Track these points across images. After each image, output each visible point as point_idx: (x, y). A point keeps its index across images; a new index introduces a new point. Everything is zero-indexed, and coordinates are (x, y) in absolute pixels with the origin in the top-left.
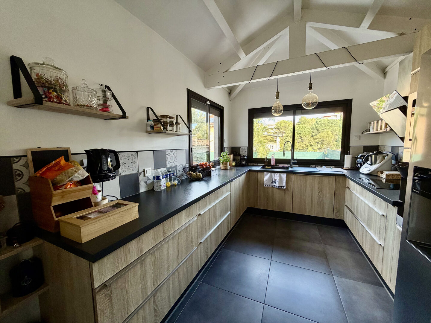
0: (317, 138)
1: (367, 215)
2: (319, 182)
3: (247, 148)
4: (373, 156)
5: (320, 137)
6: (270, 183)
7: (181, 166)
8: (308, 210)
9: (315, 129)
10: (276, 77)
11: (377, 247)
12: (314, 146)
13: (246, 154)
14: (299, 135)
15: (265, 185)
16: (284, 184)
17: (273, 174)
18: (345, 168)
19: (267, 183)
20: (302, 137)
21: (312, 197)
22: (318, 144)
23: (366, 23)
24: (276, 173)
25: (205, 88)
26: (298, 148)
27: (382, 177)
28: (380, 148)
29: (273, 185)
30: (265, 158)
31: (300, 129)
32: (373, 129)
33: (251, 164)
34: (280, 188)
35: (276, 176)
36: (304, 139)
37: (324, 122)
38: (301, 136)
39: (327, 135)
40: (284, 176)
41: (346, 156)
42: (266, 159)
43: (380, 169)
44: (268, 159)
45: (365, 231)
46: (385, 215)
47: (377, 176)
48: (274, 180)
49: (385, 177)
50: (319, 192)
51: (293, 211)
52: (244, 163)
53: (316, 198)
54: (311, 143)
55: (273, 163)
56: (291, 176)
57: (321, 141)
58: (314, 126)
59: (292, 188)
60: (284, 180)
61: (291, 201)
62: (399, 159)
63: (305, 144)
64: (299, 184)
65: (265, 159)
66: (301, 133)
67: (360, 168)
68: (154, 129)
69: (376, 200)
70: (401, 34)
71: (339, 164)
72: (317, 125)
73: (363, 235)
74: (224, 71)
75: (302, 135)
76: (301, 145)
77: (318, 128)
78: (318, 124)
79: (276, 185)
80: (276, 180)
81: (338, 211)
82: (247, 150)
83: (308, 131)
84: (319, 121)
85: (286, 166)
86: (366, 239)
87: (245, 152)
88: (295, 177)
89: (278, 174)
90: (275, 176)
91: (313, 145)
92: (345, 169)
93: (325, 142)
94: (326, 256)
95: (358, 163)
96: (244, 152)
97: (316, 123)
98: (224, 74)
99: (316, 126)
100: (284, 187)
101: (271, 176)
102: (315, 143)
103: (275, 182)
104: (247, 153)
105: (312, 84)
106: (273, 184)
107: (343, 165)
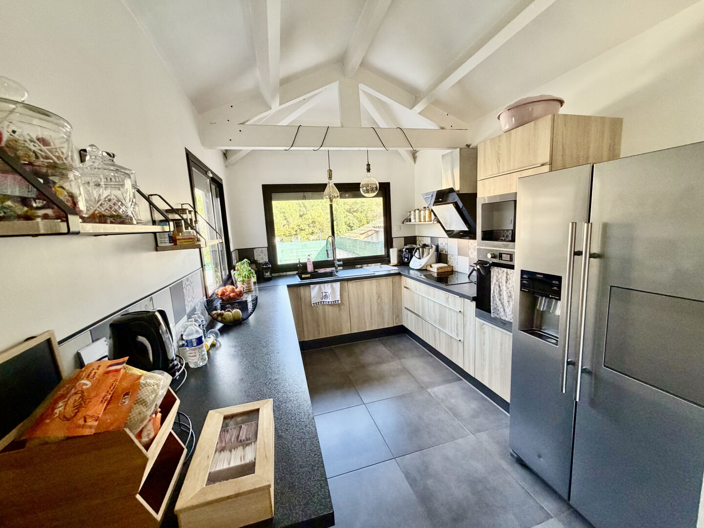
1: (438, 314)
2: (377, 286)
3: (266, 248)
4: (421, 249)
5: (311, 218)
6: (319, 300)
7: (199, 304)
8: (368, 324)
9: (302, 206)
10: (327, 149)
11: (455, 344)
13: (266, 259)
14: (283, 214)
15: (314, 304)
16: (338, 298)
17: (322, 285)
18: (391, 264)
19: (316, 300)
20: (287, 217)
21: (371, 306)
23: (419, 108)
24: (327, 284)
25: (202, 147)
26: (284, 235)
27: (433, 271)
28: (417, 239)
29: (324, 302)
30: (298, 262)
31: (283, 205)
32: (415, 218)
33: (277, 274)
34: (334, 304)
35: (327, 288)
36: (290, 220)
39: (319, 215)
40: (337, 285)
41: (391, 249)
42: (300, 263)
43: (428, 263)
44: (302, 264)
45: (437, 331)
46: (462, 311)
47: (426, 270)
48: (324, 294)
49: (436, 271)
50: (378, 299)
51: (352, 330)
52: (268, 274)
53: (375, 307)
55: (310, 268)
56: (346, 284)
57: (312, 223)
59: (348, 300)
60: (338, 292)
61: (348, 318)
62: (439, 250)
63: (293, 228)
64: (356, 293)
65: (297, 264)
66: (286, 211)
67: (409, 263)
68: (178, 241)
69: (448, 297)
70: (442, 128)
71: (384, 260)
73: (435, 336)
74: (241, 122)
75: (286, 214)
76: (287, 229)
79: (328, 300)
80: (327, 294)
81: (398, 316)
82: (267, 253)
83: (295, 208)
85: (328, 270)
86: (440, 339)
87: (264, 257)
88: (351, 285)
89: (329, 284)
90: (325, 288)
91: (303, 228)
92: (393, 266)
93: (317, 223)
94: (408, 372)
95: (405, 258)
96: (262, 257)
98: (241, 127)
100: (338, 301)
101: (320, 289)
102: (305, 225)
103: (326, 296)
104: (267, 257)
105: (369, 165)
106: (324, 300)
107: (390, 261)
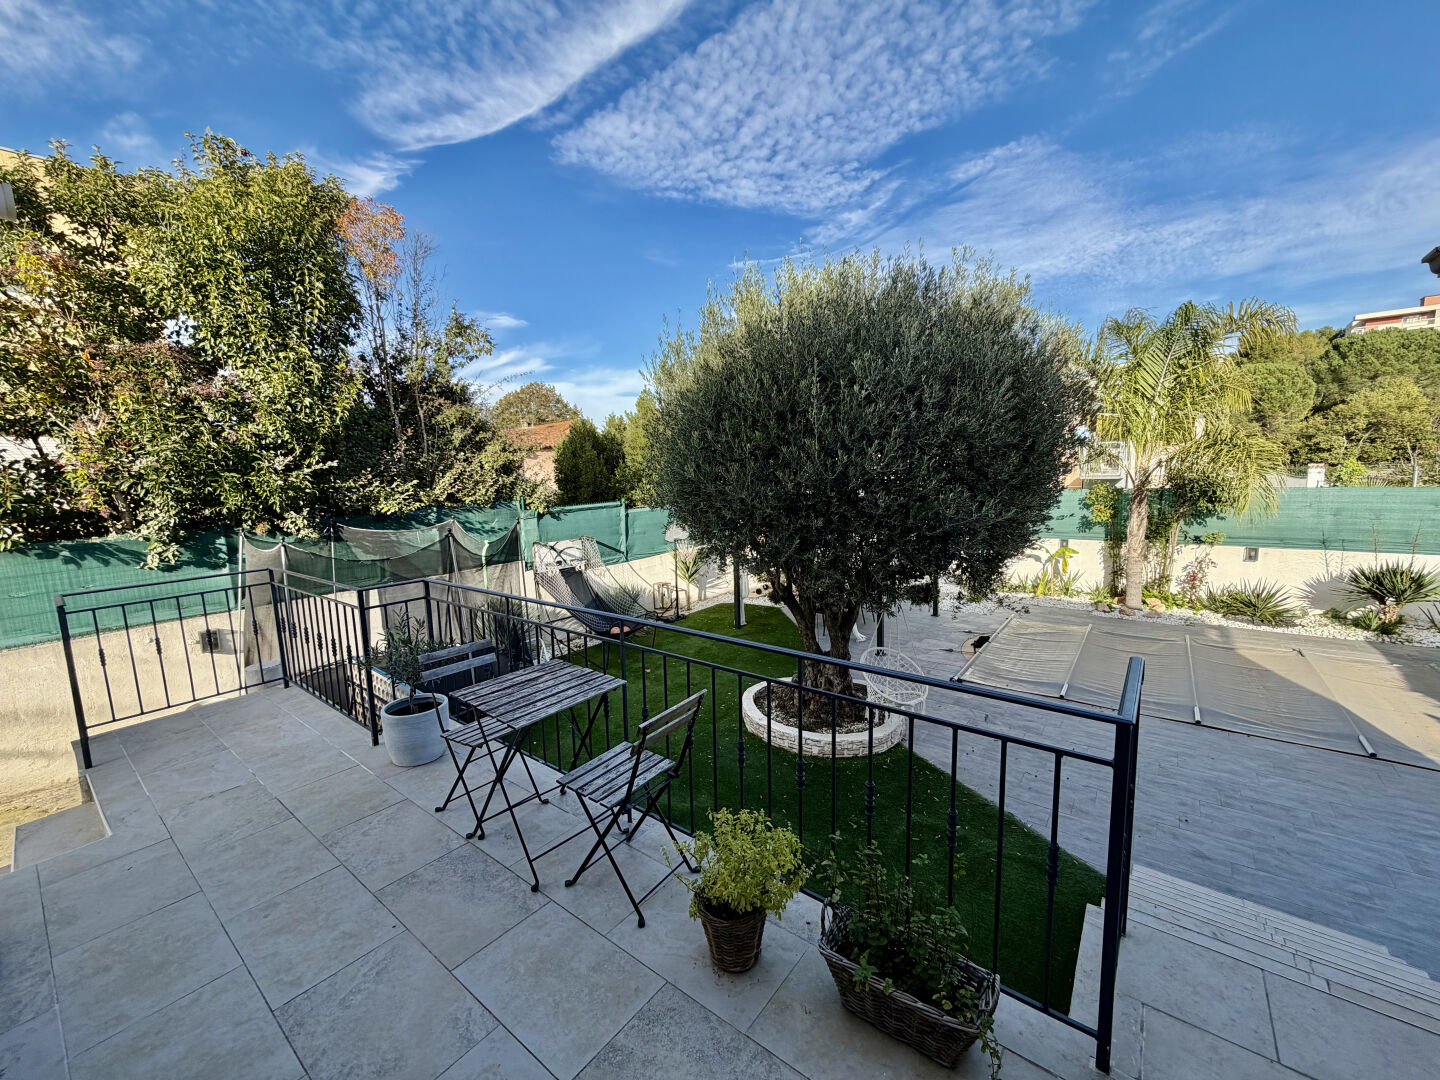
0: (1349, 414)
12: (1329, 450)
22: (1352, 441)
37: (1378, 345)
38: (1259, 412)
54: (1314, 440)
58: (1323, 366)
72: (1337, 361)
77: (1346, 371)
78: (1344, 357)
84: (1352, 343)
97: (1333, 353)
99: (1335, 363)
